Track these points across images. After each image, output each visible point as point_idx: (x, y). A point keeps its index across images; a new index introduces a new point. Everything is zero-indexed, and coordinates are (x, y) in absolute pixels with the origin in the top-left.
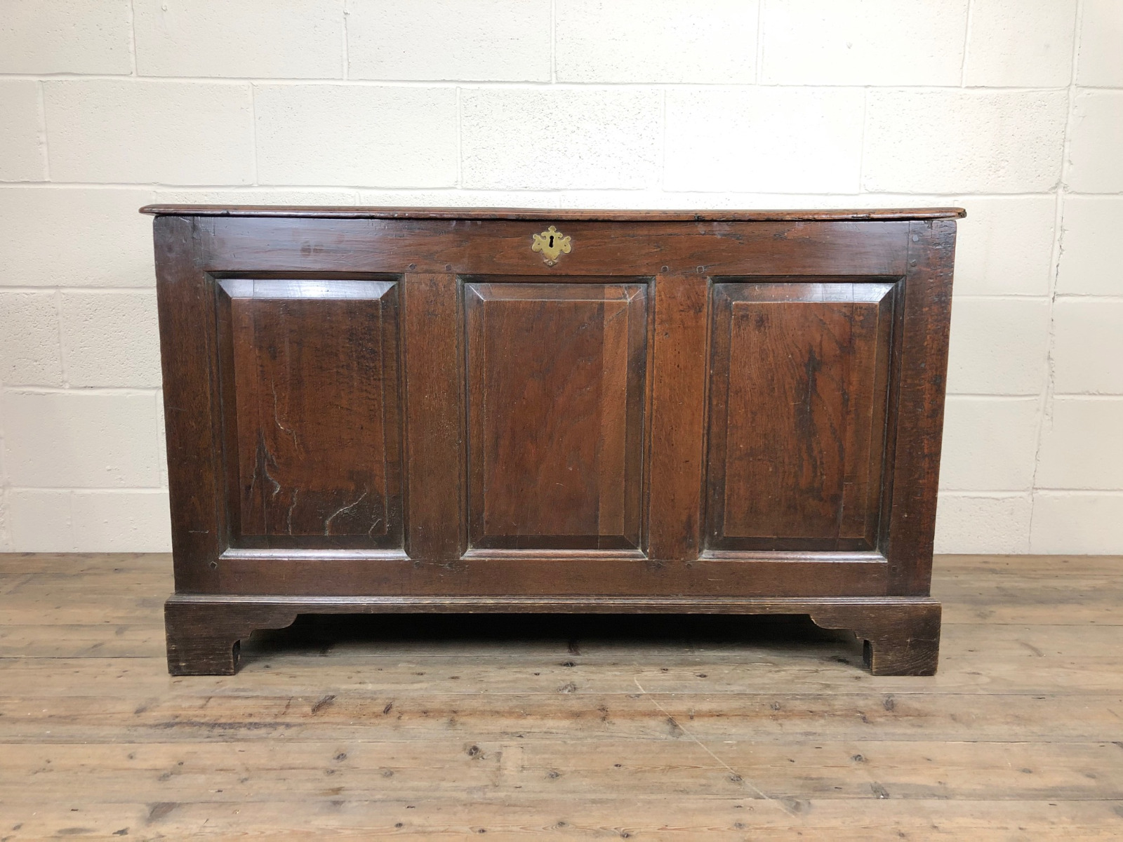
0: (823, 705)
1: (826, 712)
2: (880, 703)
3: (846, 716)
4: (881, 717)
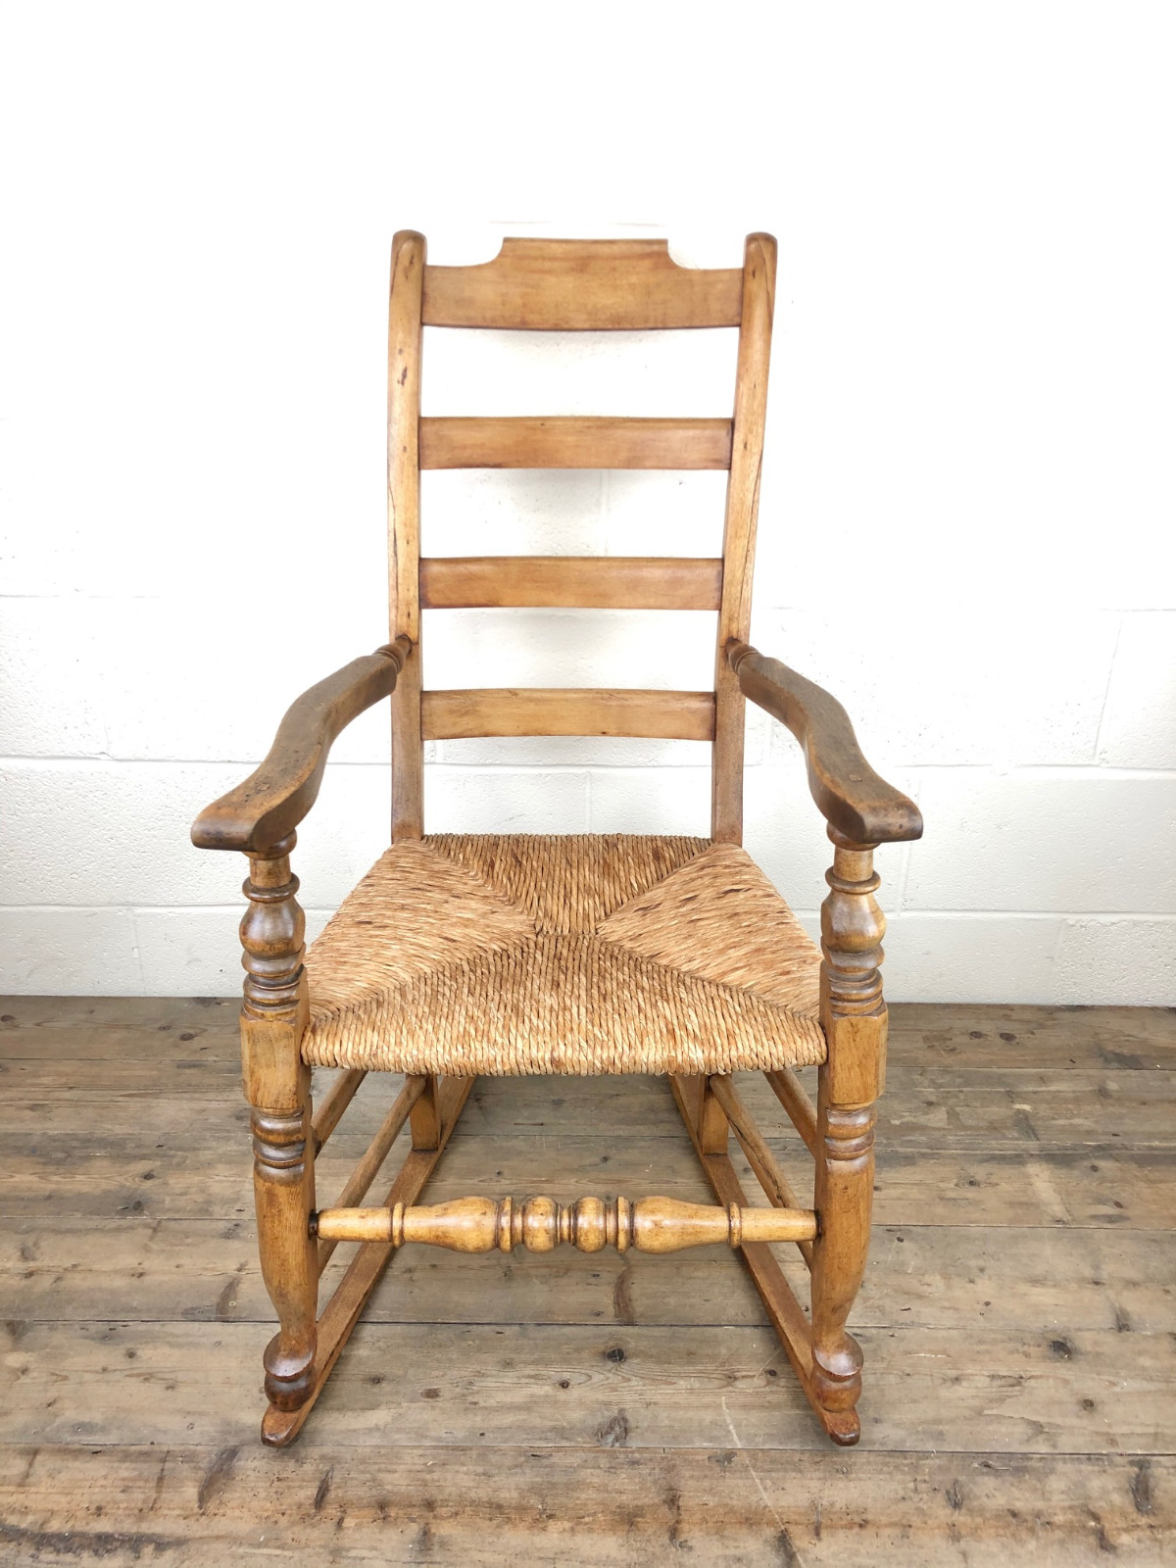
0: (1034, 1490)
1: (1038, 1515)
2: (1127, 1486)
3: (1071, 1529)
4: (1127, 1530)
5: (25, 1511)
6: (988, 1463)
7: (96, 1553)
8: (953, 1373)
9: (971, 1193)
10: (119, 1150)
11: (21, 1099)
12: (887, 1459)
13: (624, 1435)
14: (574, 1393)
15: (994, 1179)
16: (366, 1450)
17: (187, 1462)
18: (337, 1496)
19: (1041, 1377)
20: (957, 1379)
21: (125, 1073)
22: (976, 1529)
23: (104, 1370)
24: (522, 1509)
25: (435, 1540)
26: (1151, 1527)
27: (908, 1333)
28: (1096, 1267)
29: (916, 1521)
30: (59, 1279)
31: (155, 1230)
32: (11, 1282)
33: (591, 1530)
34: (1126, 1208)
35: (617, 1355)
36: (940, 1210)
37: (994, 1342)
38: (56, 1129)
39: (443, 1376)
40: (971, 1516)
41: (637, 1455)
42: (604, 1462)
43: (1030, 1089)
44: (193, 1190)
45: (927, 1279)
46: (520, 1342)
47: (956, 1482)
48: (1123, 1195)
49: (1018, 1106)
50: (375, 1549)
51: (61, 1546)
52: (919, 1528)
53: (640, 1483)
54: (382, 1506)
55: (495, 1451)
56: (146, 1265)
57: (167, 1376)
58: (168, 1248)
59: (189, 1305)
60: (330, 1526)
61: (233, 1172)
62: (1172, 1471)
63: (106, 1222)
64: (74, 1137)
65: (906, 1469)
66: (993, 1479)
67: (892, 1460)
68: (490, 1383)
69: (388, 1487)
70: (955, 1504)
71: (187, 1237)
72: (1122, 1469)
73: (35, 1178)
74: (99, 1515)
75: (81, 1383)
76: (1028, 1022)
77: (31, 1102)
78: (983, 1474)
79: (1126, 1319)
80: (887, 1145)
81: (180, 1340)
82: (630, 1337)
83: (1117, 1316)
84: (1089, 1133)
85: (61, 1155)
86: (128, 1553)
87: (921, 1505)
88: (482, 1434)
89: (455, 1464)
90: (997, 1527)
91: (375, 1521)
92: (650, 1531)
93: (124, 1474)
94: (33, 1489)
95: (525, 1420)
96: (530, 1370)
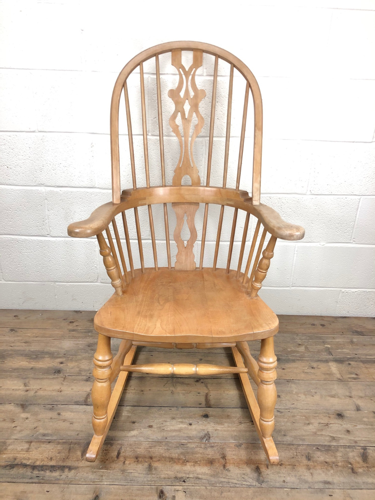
5: (29, 459)
6: (318, 448)
7: (51, 471)
8: (307, 422)
9: (312, 371)
10: (52, 355)
11: (22, 340)
12: (288, 446)
13: (209, 439)
14: (193, 427)
15: (319, 367)
16: (132, 442)
17: (78, 445)
18: (123, 455)
19: (334, 423)
20: (309, 424)
21: (53, 333)
22: (315, 466)
23: (51, 418)
24: (179, 459)
25: (153, 467)
26: (367, 467)
27: (294, 410)
28: (350, 392)
29: (297, 464)
30: (36, 392)
31: (65, 378)
32: (22, 393)
33: (200, 465)
34: (359, 375)
35: (206, 416)
36: (303, 375)
37: (320, 413)
38: (33, 349)
39: (154, 421)
40: (313, 462)
41: (213, 445)
42: (203, 446)
43: (330, 341)
44: (76, 367)
45: (299, 395)
46: (177, 412)
47: (309, 453)
48: (358, 371)
49: (326, 346)
50: (135, 470)
51: (40, 469)
52: (298, 466)
53: (214, 452)
54: (137, 458)
55: (171, 443)
56: (63, 388)
57: (71, 420)
58: (69, 384)
59: (76, 400)
60: (121, 463)
61: (88, 362)
62: (373, 451)
63: (50, 376)
64: (39, 351)
65: (294, 449)
66: (320, 452)
67: (289, 446)
68: (168, 424)
69: (138, 453)
70: (309, 459)
71: (74, 381)
72: (359, 450)
73: (27, 363)
74: (51, 460)
75: (44, 422)
76: (329, 321)
77: (25, 341)
78: (317, 451)
79: (359, 407)
80: (287, 357)
81: (74, 410)
82: (210, 411)
83: (357, 406)
84: (348, 354)
85: (35, 356)
86: (60, 471)
87: (298, 459)
88: (166, 438)
89: (158, 446)
90: (321, 466)
91: (135, 462)
92: (217, 465)
93: (59, 448)
94: (31, 453)
95: (179, 434)
96: (180, 420)
